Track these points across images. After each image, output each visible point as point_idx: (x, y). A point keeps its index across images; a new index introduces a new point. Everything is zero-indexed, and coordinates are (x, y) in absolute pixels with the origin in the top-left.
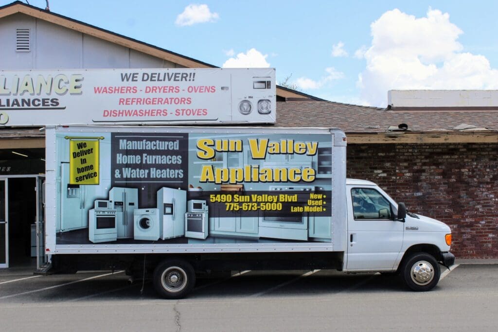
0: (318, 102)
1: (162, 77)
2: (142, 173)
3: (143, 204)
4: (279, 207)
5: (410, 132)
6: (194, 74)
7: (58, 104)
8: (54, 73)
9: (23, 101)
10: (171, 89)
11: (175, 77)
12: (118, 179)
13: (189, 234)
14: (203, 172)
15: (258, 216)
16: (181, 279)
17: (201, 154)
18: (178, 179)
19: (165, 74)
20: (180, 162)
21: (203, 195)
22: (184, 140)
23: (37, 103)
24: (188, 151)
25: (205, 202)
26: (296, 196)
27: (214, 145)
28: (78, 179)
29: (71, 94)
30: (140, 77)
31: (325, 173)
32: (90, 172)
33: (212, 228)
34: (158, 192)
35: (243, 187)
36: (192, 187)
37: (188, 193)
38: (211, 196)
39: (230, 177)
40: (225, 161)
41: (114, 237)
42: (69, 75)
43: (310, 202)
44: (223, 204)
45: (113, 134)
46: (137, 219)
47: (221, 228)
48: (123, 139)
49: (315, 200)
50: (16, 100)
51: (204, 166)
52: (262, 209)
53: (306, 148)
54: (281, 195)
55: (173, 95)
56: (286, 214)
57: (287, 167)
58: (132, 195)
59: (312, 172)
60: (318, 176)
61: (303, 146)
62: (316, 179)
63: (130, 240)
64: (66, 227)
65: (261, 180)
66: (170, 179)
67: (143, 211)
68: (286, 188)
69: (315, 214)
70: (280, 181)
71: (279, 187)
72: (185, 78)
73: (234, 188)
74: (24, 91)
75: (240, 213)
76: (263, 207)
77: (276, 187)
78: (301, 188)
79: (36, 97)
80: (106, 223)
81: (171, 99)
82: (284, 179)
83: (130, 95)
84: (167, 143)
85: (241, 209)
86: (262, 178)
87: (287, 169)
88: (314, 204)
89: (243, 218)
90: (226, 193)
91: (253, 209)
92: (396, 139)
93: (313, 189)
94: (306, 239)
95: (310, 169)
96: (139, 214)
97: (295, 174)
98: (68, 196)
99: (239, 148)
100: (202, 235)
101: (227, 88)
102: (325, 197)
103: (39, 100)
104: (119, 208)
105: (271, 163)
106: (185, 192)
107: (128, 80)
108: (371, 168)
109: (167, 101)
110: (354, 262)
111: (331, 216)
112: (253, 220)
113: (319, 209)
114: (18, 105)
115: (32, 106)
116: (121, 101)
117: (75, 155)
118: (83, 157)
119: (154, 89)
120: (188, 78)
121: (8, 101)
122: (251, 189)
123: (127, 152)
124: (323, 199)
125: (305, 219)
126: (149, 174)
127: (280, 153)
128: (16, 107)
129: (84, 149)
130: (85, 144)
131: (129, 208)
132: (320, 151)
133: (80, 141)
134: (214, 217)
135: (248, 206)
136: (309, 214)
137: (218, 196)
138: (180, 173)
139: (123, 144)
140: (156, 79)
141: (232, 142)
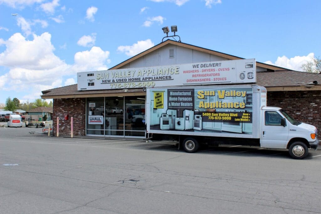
0: (289, 72)
1: (208, 66)
2: (178, 104)
3: (179, 116)
4: (230, 118)
5: (319, 85)
6: (221, 63)
7: (171, 78)
8: (169, 67)
9: (160, 77)
10: (212, 70)
11: (213, 65)
12: (170, 107)
13: (195, 128)
14: (200, 104)
15: (221, 122)
16: (193, 145)
17: (199, 97)
18: (191, 107)
19: (209, 64)
20: (191, 100)
21: (200, 113)
22: (193, 91)
23: (164, 78)
24: (194, 96)
25: (201, 116)
26: (237, 114)
27: (204, 93)
28: (157, 106)
29: (176, 74)
30: (200, 66)
31: (250, 104)
32: (161, 104)
33: (203, 126)
34: (184, 112)
35: (215, 110)
36: (196, 110)
37: (195, 112)
38: (203, 113)
39: (210, 106)
40: (208, 100)
41: (168, 128)
42: (174, 67)
43: (243, 117)
44: (207, 117)
45: (168, 90)
46: (176, 122)
47: (207, 126)
48: (171, 91)
49: (245, 116)
50: (157, 77)
51: (200, 102)
52: (223, 119)
53: (241, 94)
54: (231, 114)
55: (213, 72)
56: (233, 121)
57: (233, 102)
58: (175, 112)
59: (244, 104)
60: (247, 106)
61: (240, 93)
62: (245, 107)
63: (174, 129)
64: (153, 124)
65: (222, 107)
66: (188, 107)
67: (178, 119)
68: (233, 111)
69: (245, 122)
70: (230, 108)
71: (230, 110)
72: (217, 65)
73: (211, 111)
74: (160, 74)
75: (214, 121)
76: (223, 118)
77: (229, 110)
78: (239, 111)
79: (164, 76)
80: (166, 123)
81: (212, 74)
82: (232, 107)
83: (197, 73)
84: (186, 93)
85: (214, 119)
86: (223, 107)
87: (233, 103)
88: (245, 118)
89: (215, 123)
90: (209, 112)
91: (219, 119)
92: (311, 88)
93: (244, 111)
94: (241, 133)
95: (243, 103)
96: (177, 120)
97: (236, 105)
98: (154, 113)
99: (213, 94)
100: (200, 129)
101: (234, 68)
102: (249, 115)
103: (165, 77)
104: (170, 117)
105: (226, 100)
106: (193, 112)
107: (195, 67)
108: (309, 102)
109: (210, 75)
110: (265, 144)
111: (252, 123)
112: (219, 123)
113: (247, 120)
114: (158, 79)
115: (162, 79)
116: (193, 76)
117: (156, 98)
118: (158, 98)
119: (205, 70)
120: (218, 65)
121: (155, 77)
122: (218, 111)
123: (173, 96)
124: (249, 116)
125: (241, 124)
126: (180, 105)
127: (230, 96)
128: (157, 80)
129: (159, 95)
130: (159, 94)
131: (173, 117)
132: (247, 95)
133: (157, 93)
134: (204, 122)
135: (217, 118)
136: (242, 122)
137: (206, 113)
138: (191, 104)
139: (171, 93)
140: (206, 66)
141: (211, 92)
